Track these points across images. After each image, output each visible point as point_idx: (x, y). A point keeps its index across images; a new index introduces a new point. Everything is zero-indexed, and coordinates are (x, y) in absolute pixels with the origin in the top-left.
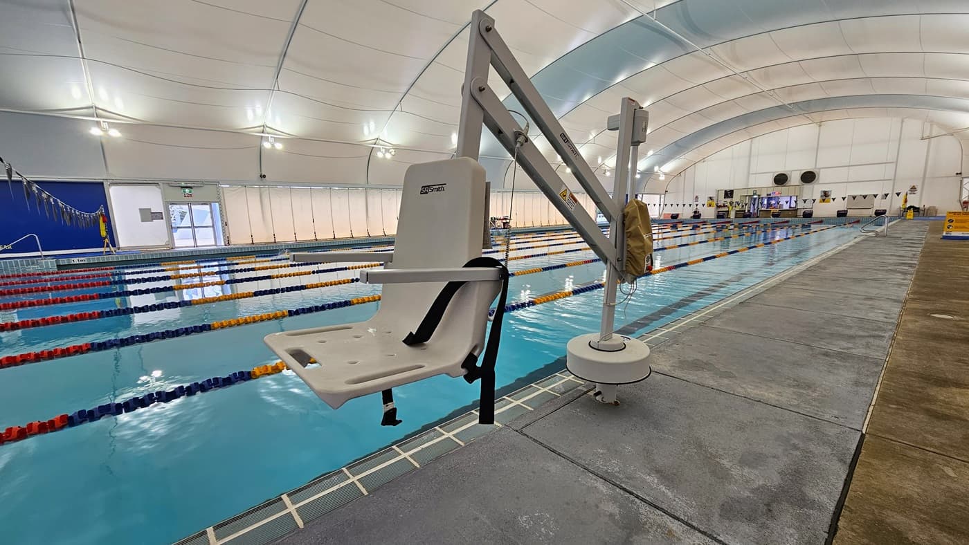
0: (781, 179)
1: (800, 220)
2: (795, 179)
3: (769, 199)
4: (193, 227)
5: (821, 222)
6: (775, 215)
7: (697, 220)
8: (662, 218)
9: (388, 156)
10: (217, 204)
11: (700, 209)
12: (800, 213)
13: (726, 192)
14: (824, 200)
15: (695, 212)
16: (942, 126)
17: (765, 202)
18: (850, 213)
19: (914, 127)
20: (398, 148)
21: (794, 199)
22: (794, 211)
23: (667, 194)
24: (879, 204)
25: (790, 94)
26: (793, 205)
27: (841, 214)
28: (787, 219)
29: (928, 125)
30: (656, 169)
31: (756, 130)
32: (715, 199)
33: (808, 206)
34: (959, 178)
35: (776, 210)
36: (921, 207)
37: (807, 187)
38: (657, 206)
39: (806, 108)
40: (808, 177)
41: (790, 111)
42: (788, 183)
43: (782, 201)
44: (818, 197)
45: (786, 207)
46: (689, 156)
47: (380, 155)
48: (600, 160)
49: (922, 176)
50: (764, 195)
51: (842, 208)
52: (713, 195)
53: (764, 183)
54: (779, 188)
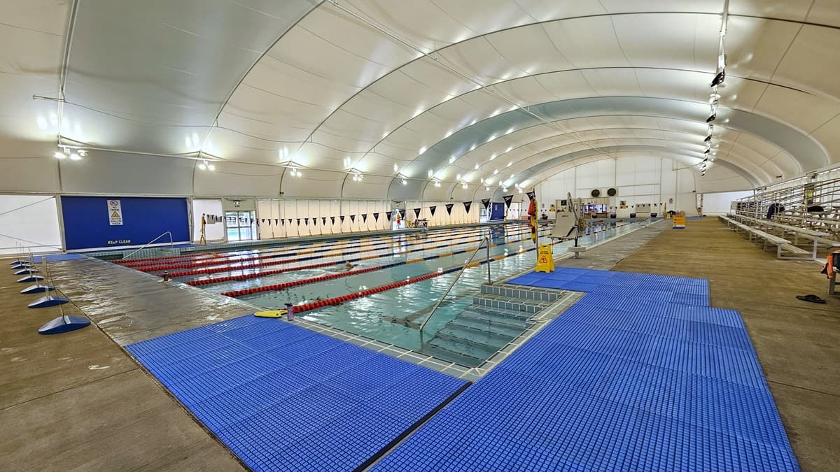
0: (595, 193)
1: (610, 220)
2: (604, 193)
3: (589, 206)
4: (239, 227)
5: (621, 221)
6: (594, 217)
7: (545, 221)
8: (521, 219)
9: (360, 179)
10: (254, 212)
11: (547, 214)
12: (609, 215)
13: (562, 201)
14: (622, 208)
15: (543, 215)
16: (683, 163)
17: (587, 208)
18: (637, 215)
19: (668, 163)
20: (365, 174)
21: (604, 206)
22: (605, 213)
23: (523, 203)
24: (653, 210)
25: (598, 143)
26: (604, 210)
27: (633, 216)
28: (601, 219)
29: (675, 163)
30: (516, 185)
31: (578, 162)
32: (555, 206)
33: (613, 210)
34: (694, 194)
35: (594, 214)
36: (676, 211)
37: (611, 198)
38: (516, 210)
39: (606, 151)
40: (612, 192)
41: (598, 152)
42: (599, 196)
43: (598, 207)
44: (618, 205)
45: (600, 211)
46: (536, 177)
47: (355, 179)
48: (482, 181)
49: (674, 192)
50: (586, 203)
51: (633, 212)
52: (554, 203)
53: (586, 195)
54: (595, 199)
